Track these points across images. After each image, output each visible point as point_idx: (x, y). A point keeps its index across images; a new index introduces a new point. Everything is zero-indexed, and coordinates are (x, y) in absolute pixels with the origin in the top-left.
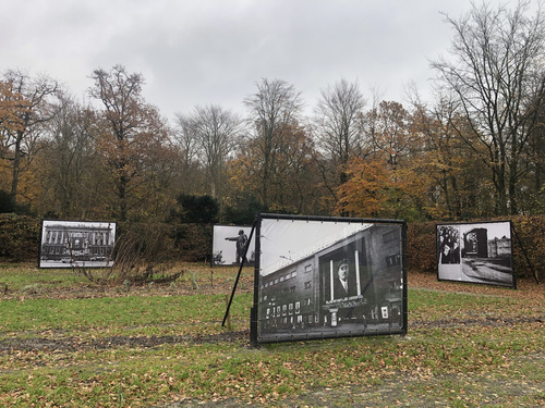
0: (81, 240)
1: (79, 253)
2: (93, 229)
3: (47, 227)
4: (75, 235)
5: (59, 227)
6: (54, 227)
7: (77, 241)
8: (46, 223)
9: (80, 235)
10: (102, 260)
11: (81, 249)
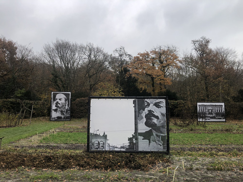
0: (212, 110)
1: (211, 116)
2: (216, 106)
3: (199, 105)
4: (209, 108)
5: (203, 105)
6: (201, 105)
7: (210, 111)
8: (198, 104)
9: (211, 108)
10: (220, 118)
11: (212, 114)
